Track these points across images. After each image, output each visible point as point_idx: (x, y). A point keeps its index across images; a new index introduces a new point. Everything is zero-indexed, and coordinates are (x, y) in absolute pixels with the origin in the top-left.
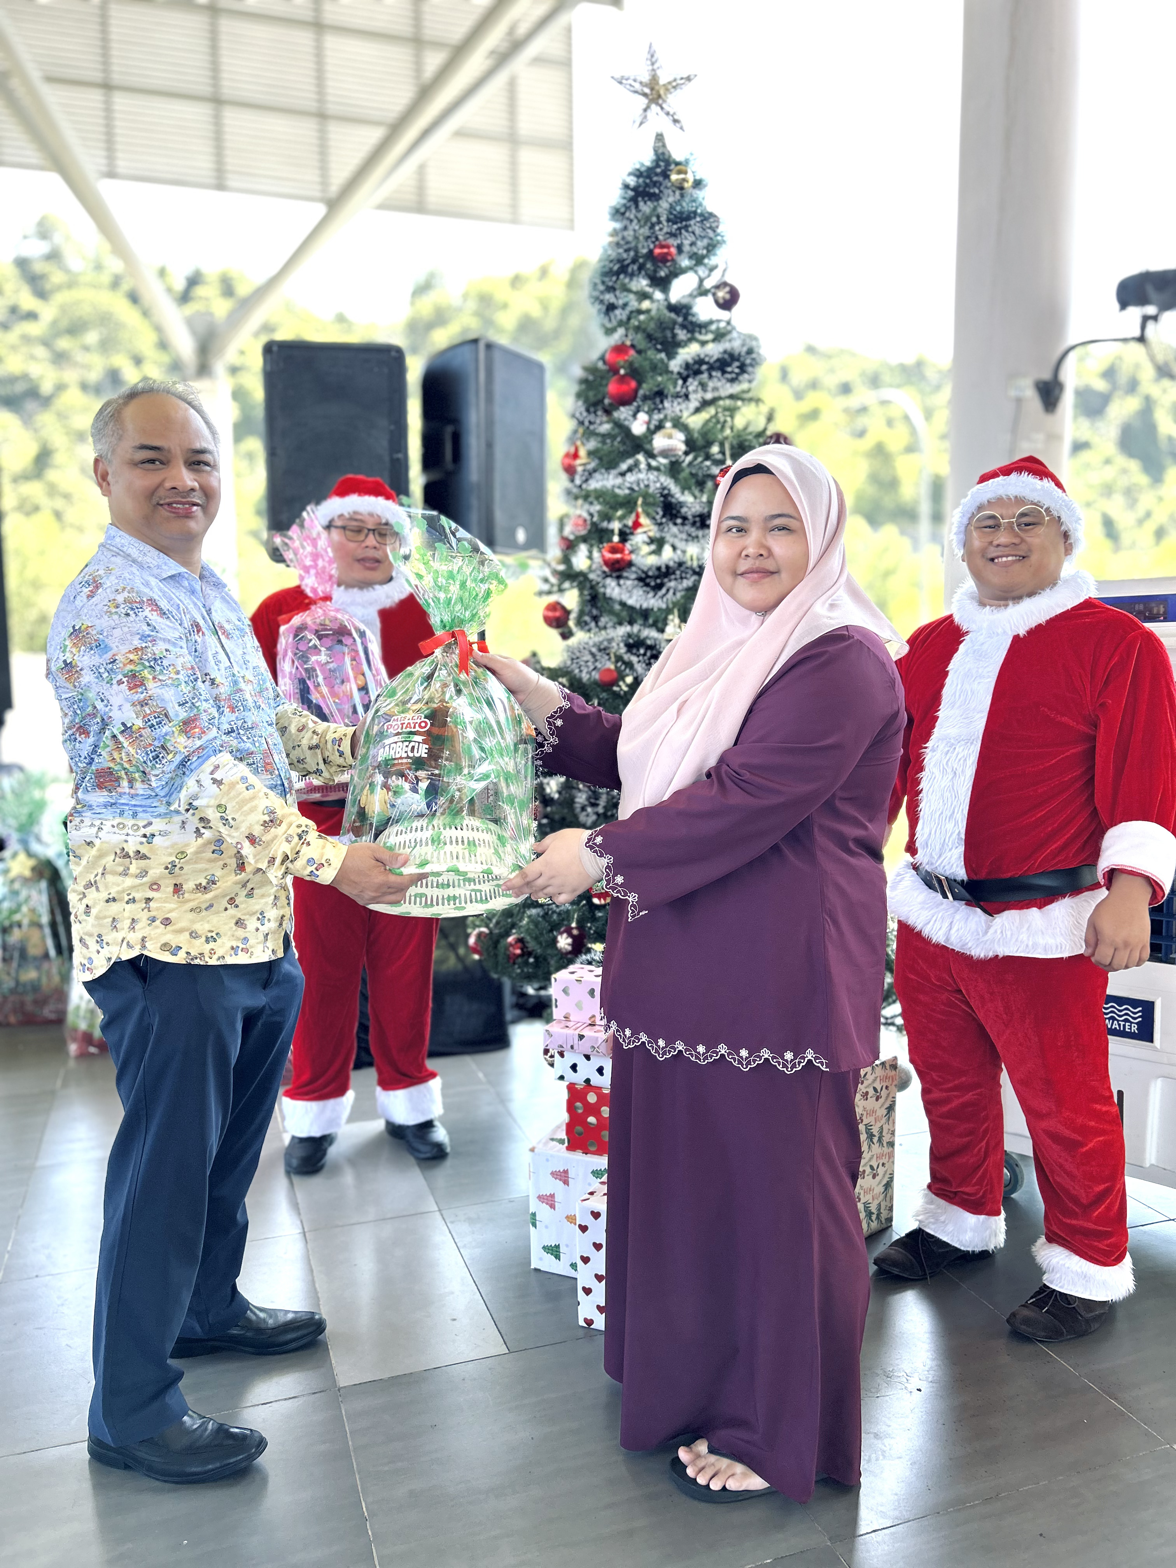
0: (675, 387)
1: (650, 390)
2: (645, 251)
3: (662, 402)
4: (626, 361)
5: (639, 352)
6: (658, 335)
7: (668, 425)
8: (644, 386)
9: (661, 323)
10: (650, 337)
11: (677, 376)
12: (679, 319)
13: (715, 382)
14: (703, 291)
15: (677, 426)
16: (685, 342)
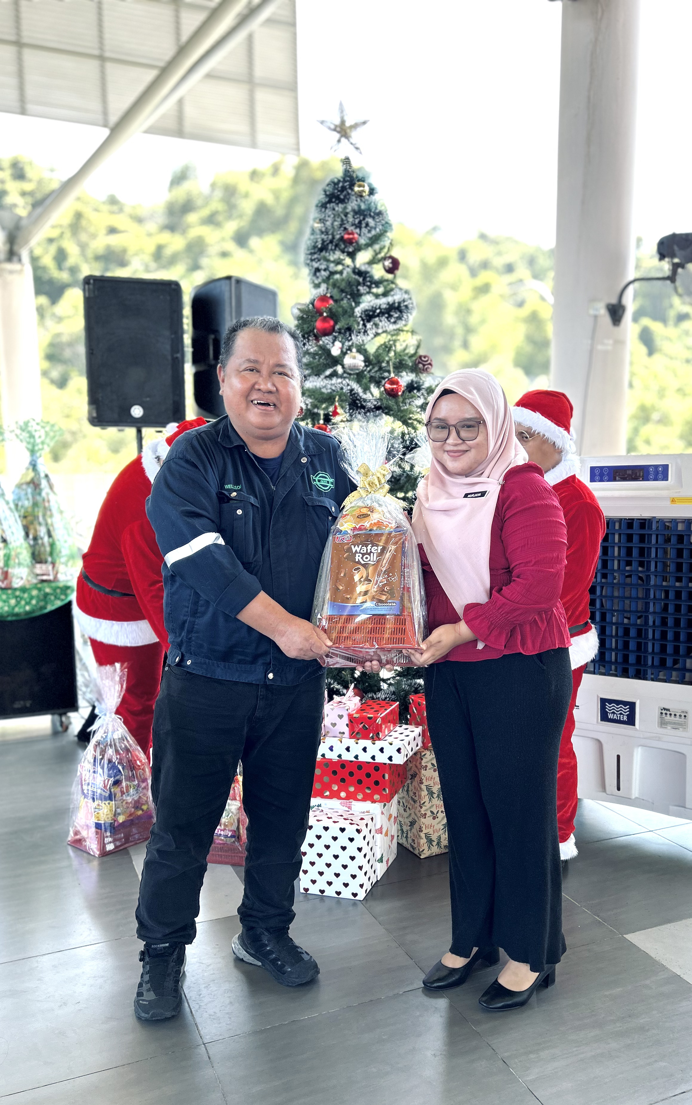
1: (343, 327)
2: (339, 236)
3: (350, 335)
4: (327, 307)
5: (336, 301)
6: (348, 290)
7: (354, 350)
8: (339, 324)
9: (350, 282)
10: (342, 291)
11: (360, 319)
12: (361, 280)
13: (384, 323)
14: (376, 261)
15: (359, 351)
16: (365, 294)
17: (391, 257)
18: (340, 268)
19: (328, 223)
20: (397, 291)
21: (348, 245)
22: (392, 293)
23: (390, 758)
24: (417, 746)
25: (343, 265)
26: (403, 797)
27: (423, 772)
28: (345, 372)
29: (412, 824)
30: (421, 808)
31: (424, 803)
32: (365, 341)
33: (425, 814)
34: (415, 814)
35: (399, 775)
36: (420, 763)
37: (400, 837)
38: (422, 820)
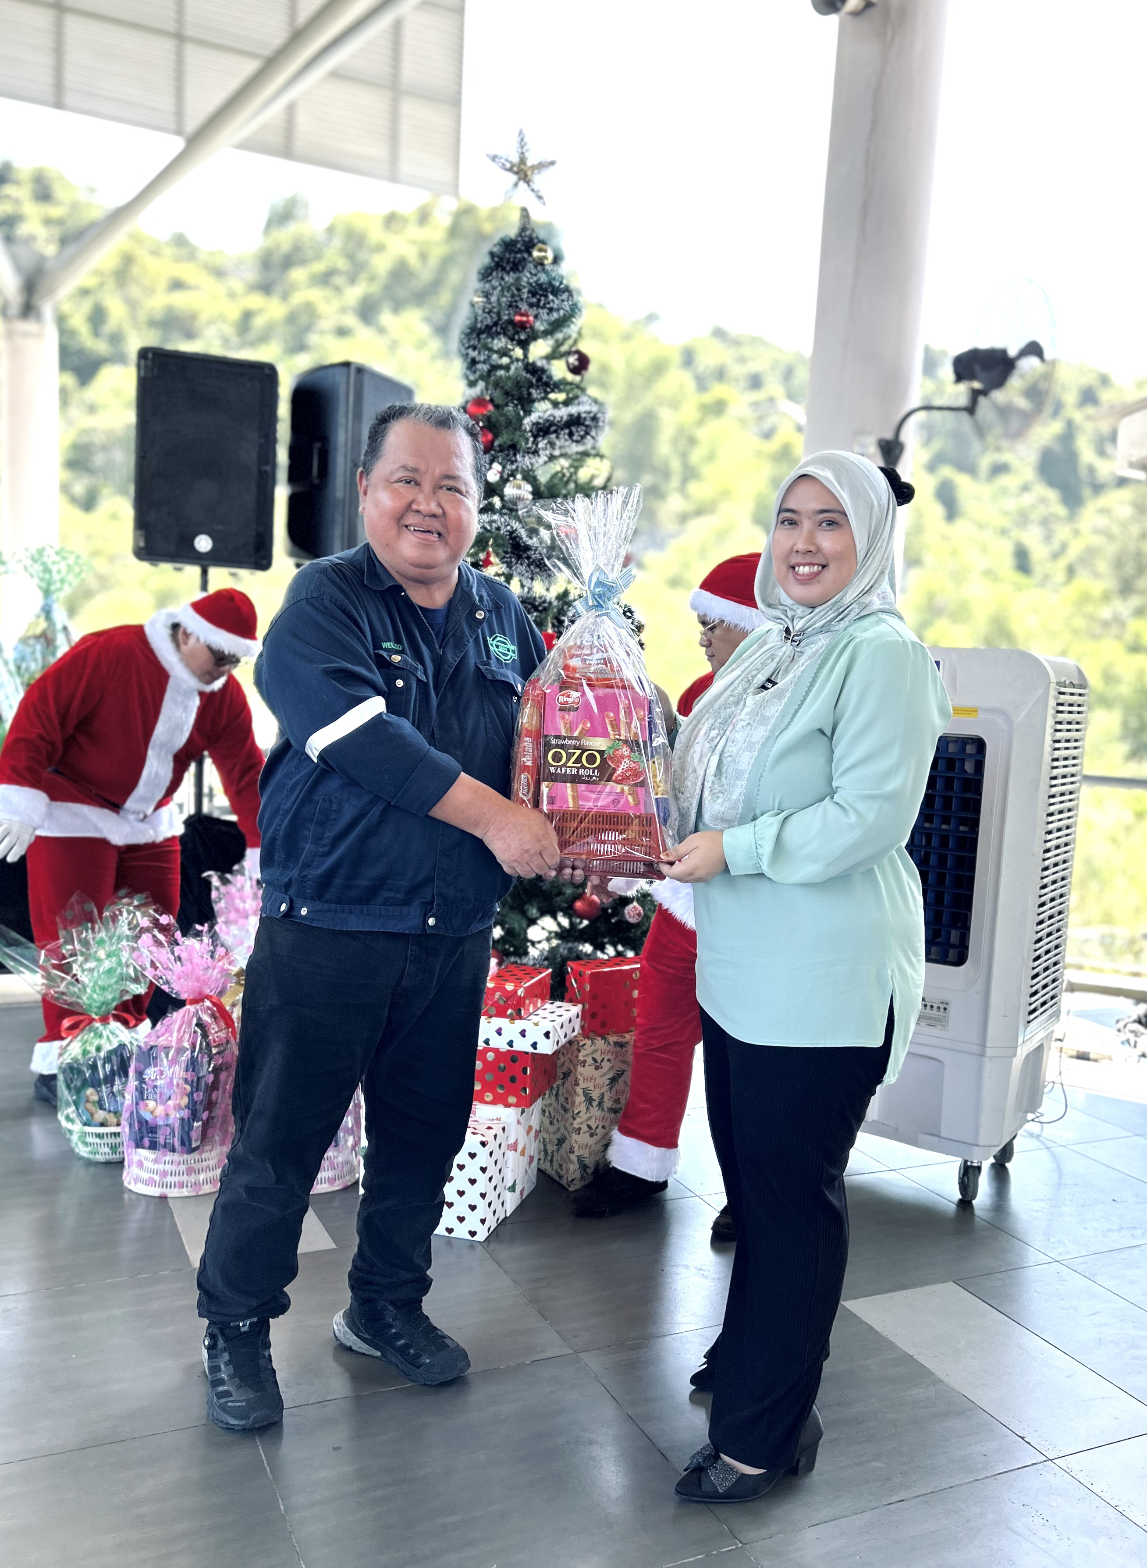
0: (527, 443)
1: (505, 443)
2: (506, 318)
3: (515, 455)
4: (484, 415)
5: (497, 407)
6: (515, 392)
7: (519, 476)
8: (500, 438)
9: (518, 383)
10: (507, 393)
11: (530, 434)
12: (534, 381)
13: (562, 442)
14: (558, 355)
15: (525, 478)
16: (539, 401)
17: (578, 352)
18: (505, 360)
19: (493, 299)
20: (583, 399)
21: (519, 329)
22: (576, 402)
23: (534, 1045)
24: (574, 1031)
25: (510, 357)
26: (551, 1105)
27: (580, 1069)
28: (503, 507)
29: (561, 1142)
30: (574, 1119)
31: (579, 1113)
32: (536, 465)
33: (580, 1129)
34: (566, 1128)
35: (545, 1072)
36: (577, 1056)
37: (542, 1161)
38: (575, 1136)
